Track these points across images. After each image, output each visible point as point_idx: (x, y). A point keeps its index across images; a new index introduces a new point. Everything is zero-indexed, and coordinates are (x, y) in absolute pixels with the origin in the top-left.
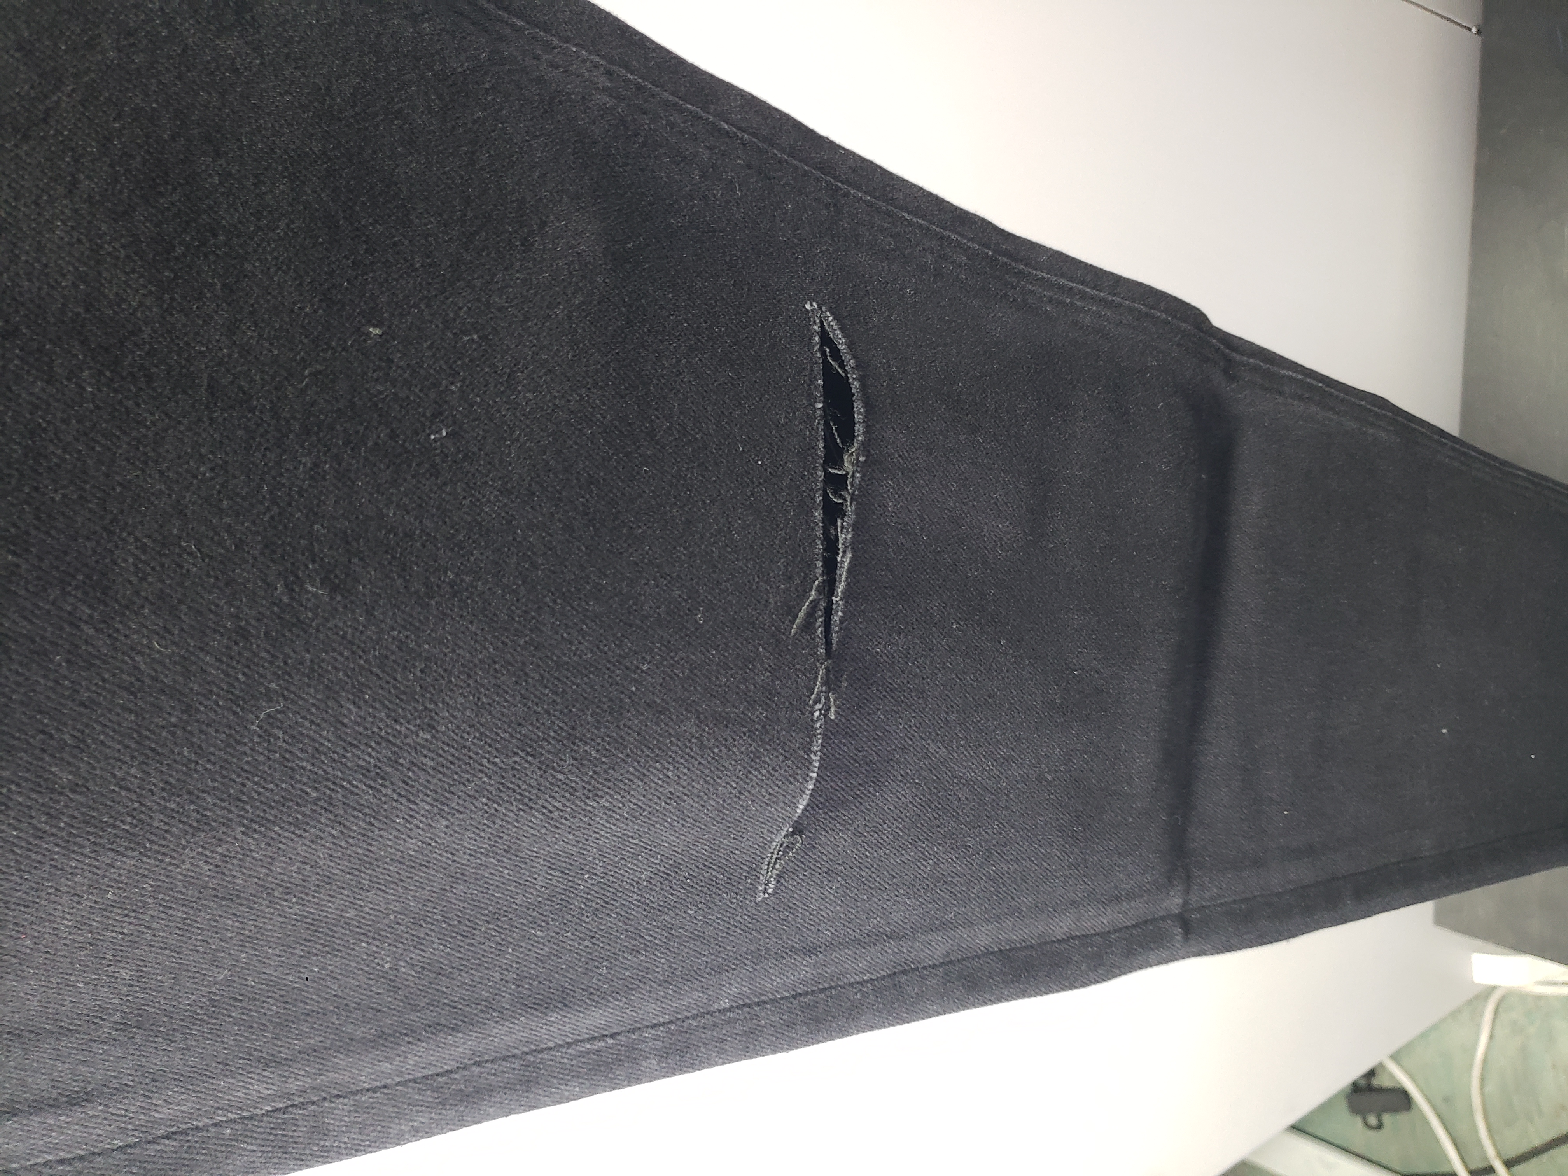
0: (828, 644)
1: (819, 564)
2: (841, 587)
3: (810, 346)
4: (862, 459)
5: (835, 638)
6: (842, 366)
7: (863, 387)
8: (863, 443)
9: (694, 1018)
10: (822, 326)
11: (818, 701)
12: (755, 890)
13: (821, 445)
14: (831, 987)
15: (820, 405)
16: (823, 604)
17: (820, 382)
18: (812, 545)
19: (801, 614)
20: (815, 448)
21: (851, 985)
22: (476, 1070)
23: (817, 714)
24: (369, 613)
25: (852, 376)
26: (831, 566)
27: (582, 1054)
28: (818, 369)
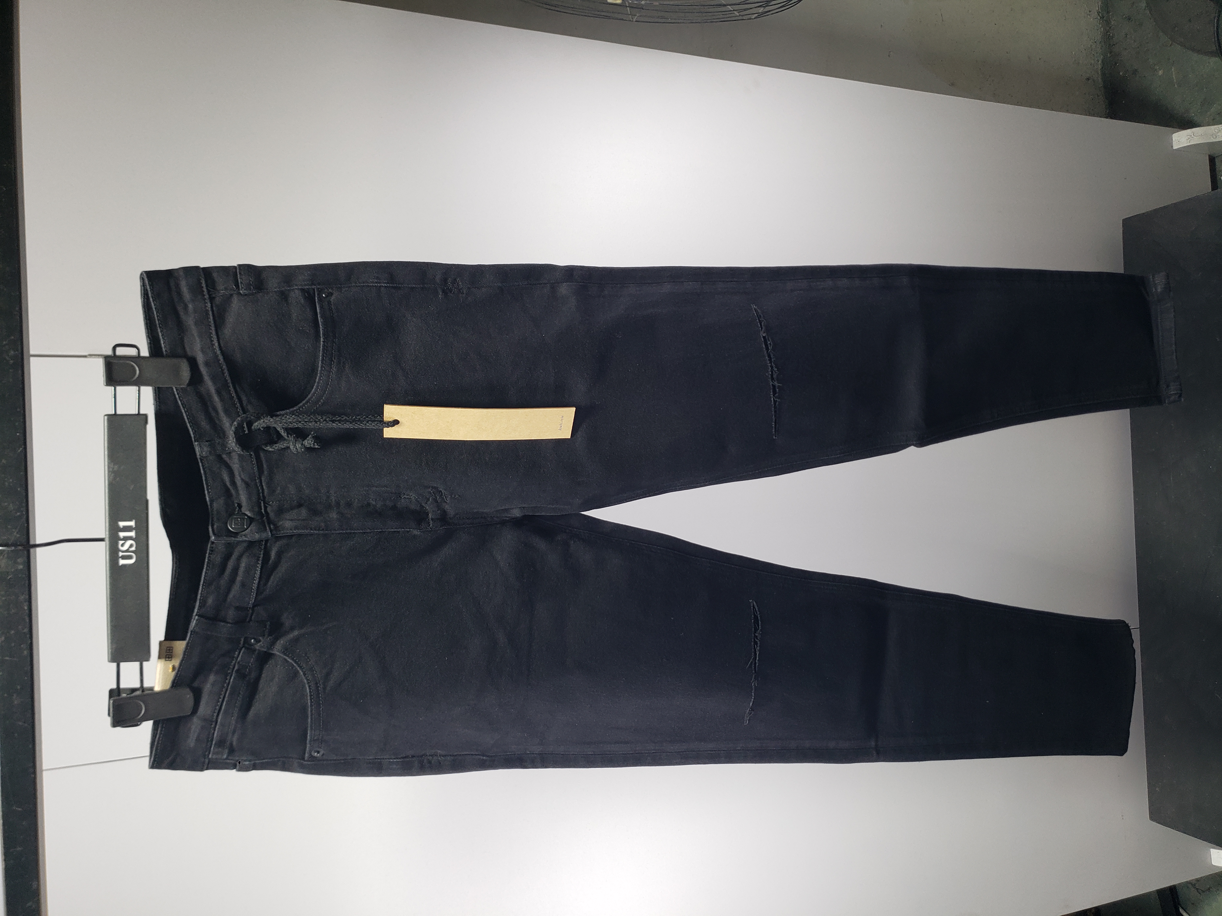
0: (755, 670)
1: (753, 654)
2: (757, 659)
3: (751, 609)
4: (761, 633)
5: (757, 669)
6: (757, 613)
7: (761, 617)
8: (761, 629)
9: (732, 750)
10: (753, 604)
11: (753, 682)
12: (744, 723)
13: (753, 629)
14: (765, 750)
15: (753, 621)
16: (754, 662)
17: (753, 616)
18: (752, 650)
19: (749, 664)
20: (752, 630)
21: (770, 750)
22: (688, 752)
23: (753, 685)
24: (672, 664)
25: (759, 616)
26: (755, 654)
27: (709, 754)
28: (752, 613)
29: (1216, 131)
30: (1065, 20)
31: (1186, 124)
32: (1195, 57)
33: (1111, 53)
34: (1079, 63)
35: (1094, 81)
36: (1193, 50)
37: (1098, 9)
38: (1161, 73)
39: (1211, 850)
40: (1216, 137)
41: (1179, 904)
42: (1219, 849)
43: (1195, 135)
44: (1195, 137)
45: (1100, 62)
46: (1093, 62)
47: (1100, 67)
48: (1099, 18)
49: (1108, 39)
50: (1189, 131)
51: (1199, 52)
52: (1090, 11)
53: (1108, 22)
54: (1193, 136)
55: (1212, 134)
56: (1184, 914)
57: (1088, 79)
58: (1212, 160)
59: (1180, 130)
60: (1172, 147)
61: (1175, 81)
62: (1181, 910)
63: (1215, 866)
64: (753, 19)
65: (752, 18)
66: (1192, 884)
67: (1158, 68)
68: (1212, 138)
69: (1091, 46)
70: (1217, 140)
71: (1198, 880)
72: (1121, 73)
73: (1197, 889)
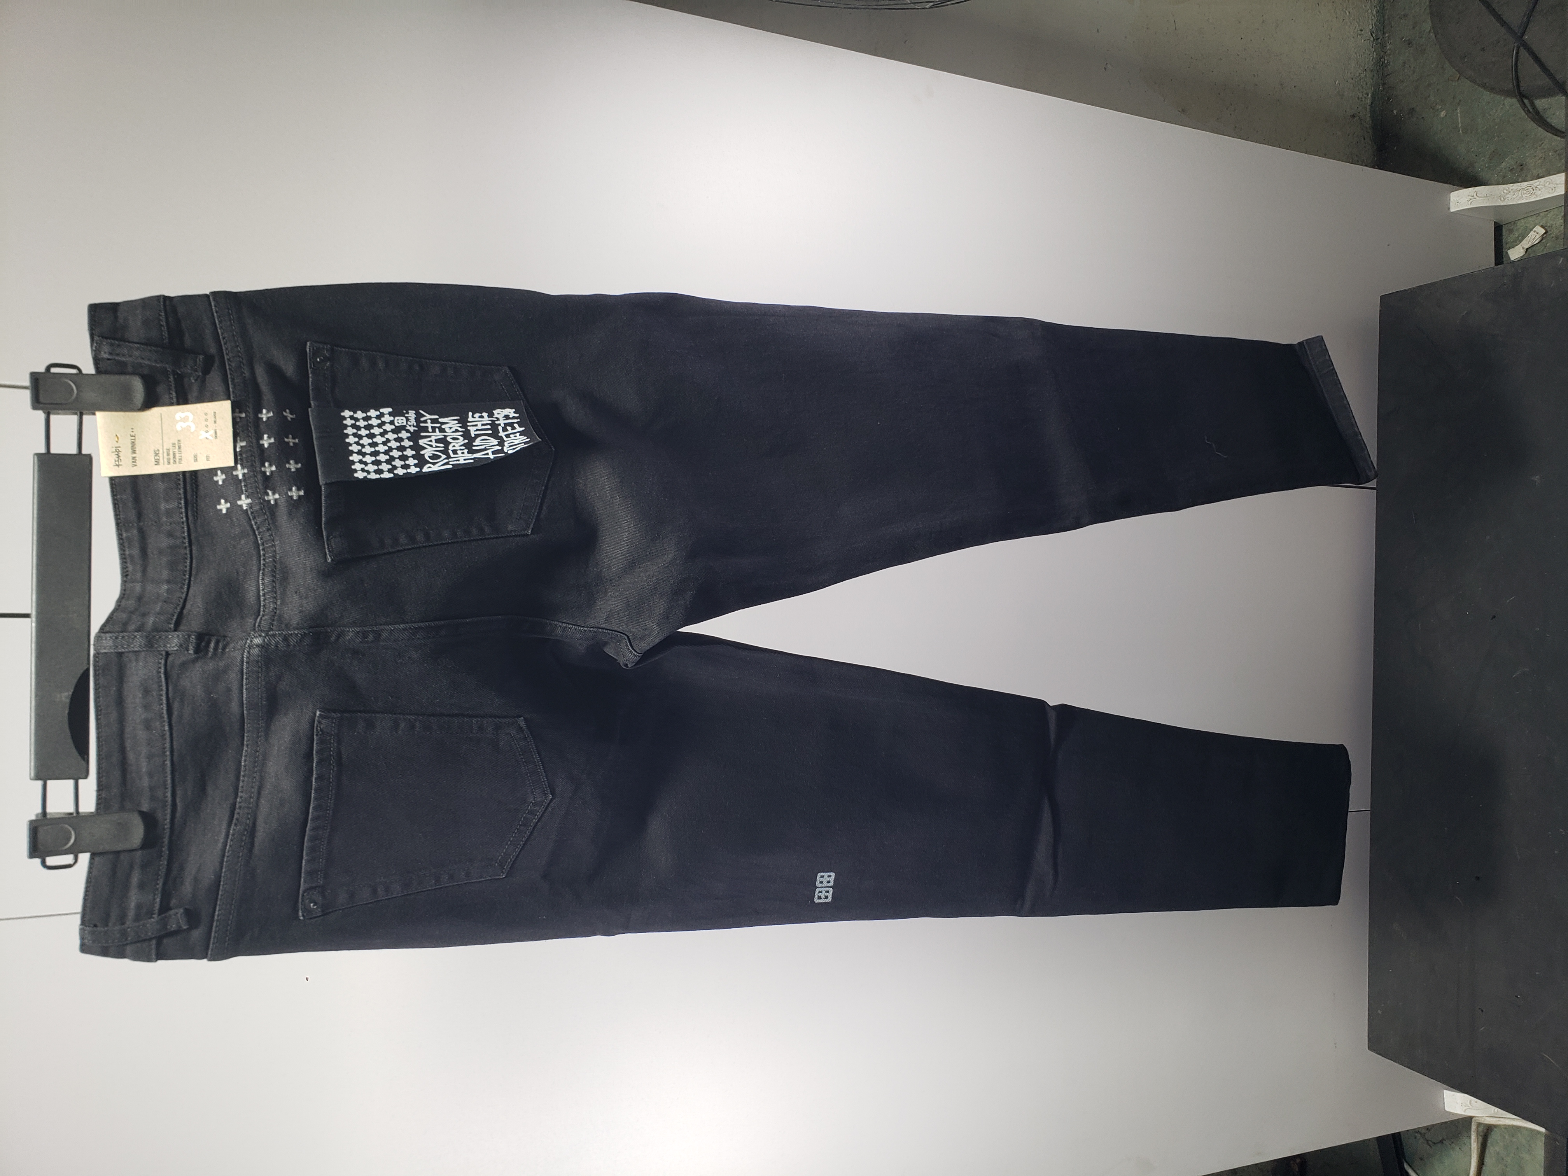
29: (1505, 191)
30: (1329, 39)
31: (1469, 180)
32: (1487, 96)
33: (1384, 84)
34: (1343, 95)
35: (1360, 119)
36: (1484, 86)
37: (1371, 28)
38: (1443, 114)
39: (1445, 1091)
40: (1505, 199)
41: (1404, 1157)
42: (1454, 1092)
43: (1478, 195)
44: (1478, 198)
45: (1369, 96)
46: (1361, 95)
47: (1369, 101)
48: (1372, 39)
49: (1381, 67)
50: (1471, 190)
51: (1492, 90)
52: (1361, 31)
53: (1383, 47)
54: (1475, 196)
55: (1500, 195)
56: (1410, 1172)
57: (1353, 116)
58: (1498, 228)
59: (1461, 188)
60: (1449, 209)
61: (1460, 125)
62: (1406, 1166)
63: (1447, 1112)
64: (927, 9)
65: (926, 7)
66: (1421, 1133)
67: (1440, 107)
68: (1499, 201)
69: (1360, 74)
70: (1505, 204)
71: (1428, 1128)
72: (1395, 112)
73: (1427, 1141)
